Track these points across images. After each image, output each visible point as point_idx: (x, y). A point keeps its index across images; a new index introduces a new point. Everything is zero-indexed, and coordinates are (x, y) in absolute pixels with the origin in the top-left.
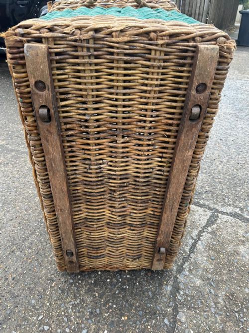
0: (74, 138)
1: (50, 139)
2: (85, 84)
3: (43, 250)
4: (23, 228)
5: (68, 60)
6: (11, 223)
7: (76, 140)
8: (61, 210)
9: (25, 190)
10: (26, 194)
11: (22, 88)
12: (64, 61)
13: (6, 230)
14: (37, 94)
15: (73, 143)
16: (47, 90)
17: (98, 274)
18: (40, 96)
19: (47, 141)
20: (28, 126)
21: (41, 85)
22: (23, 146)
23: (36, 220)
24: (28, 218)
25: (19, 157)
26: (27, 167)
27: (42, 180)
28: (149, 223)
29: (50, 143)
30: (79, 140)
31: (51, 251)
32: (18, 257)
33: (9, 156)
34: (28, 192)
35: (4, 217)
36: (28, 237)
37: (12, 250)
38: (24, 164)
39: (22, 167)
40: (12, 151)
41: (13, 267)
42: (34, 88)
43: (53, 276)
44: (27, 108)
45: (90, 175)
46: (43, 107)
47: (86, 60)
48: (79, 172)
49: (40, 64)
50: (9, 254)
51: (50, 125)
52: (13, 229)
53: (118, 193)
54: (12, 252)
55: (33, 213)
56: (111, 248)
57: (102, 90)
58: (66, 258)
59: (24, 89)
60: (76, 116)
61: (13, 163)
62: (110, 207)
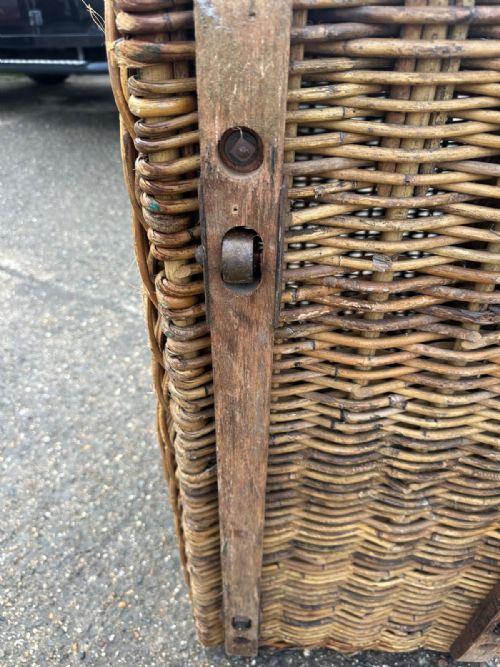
0: (313, 329)
1: (243, 342)
2: (402, 142)
3: (156, 573)
4: (101, 506)
5: (355, 46)
6: (72, 489)
7: (316, 336)
8: (238, 533)
9: (103, 400)
10: (106, 410)
11: (161, 157)
12: (339, 47)
13: (61, 509)
14: (223, 183)
15: (306, 346)
16: (264, 169)
17: (302, 655)
18: (236, 192)
19: (232, 347)
20: (167, 294)
21: (243, 146)
22: (94, 286)
23: (131, 483)
24: (114, 478)
25: (88, 313)
26: (107, 339)
27: (188, 450)
28: (479, 558)
29: (241, 354)
30: (324, 336)
31: (175, 579)
32: (92, 591)
33: (64, 309)
34: (110, 405)
35: (55, 472)
36: (114, 533)
37: (77, 568)
38: (98, 330)
39: (94, 338)
40: (70, 296)
41: (82, 619)
42: (215, 159)
43: (185, 655)
44: (173, 233)
45: (338, 439)
46: (238, 232)
47: (438, 44)
48: (306, 425)
49: (256, 54)
50: (70, 579)
51: (252, 299)
52: (79, 506)
53: (415, 487)
54: (78, 574)
55: (126, 463)
56: (353, 607)
57: (459, 166)
58: (231, 632)
59: (169, 163)
60: (336, 260)
61: (72, 327)
62: (376, 518)
